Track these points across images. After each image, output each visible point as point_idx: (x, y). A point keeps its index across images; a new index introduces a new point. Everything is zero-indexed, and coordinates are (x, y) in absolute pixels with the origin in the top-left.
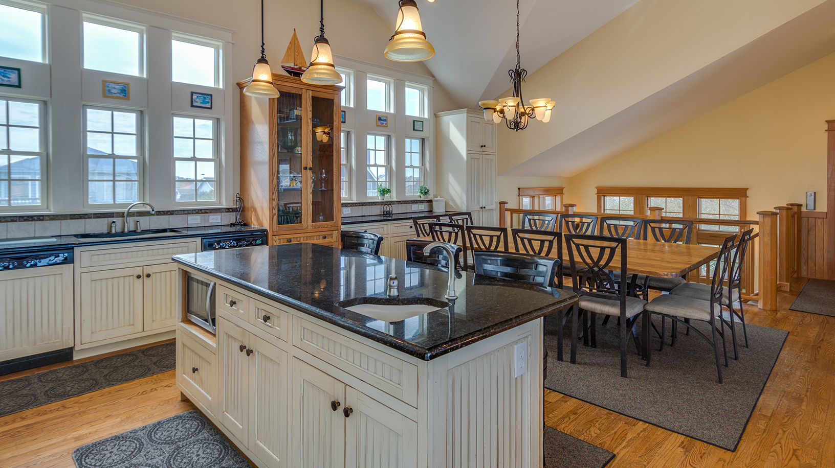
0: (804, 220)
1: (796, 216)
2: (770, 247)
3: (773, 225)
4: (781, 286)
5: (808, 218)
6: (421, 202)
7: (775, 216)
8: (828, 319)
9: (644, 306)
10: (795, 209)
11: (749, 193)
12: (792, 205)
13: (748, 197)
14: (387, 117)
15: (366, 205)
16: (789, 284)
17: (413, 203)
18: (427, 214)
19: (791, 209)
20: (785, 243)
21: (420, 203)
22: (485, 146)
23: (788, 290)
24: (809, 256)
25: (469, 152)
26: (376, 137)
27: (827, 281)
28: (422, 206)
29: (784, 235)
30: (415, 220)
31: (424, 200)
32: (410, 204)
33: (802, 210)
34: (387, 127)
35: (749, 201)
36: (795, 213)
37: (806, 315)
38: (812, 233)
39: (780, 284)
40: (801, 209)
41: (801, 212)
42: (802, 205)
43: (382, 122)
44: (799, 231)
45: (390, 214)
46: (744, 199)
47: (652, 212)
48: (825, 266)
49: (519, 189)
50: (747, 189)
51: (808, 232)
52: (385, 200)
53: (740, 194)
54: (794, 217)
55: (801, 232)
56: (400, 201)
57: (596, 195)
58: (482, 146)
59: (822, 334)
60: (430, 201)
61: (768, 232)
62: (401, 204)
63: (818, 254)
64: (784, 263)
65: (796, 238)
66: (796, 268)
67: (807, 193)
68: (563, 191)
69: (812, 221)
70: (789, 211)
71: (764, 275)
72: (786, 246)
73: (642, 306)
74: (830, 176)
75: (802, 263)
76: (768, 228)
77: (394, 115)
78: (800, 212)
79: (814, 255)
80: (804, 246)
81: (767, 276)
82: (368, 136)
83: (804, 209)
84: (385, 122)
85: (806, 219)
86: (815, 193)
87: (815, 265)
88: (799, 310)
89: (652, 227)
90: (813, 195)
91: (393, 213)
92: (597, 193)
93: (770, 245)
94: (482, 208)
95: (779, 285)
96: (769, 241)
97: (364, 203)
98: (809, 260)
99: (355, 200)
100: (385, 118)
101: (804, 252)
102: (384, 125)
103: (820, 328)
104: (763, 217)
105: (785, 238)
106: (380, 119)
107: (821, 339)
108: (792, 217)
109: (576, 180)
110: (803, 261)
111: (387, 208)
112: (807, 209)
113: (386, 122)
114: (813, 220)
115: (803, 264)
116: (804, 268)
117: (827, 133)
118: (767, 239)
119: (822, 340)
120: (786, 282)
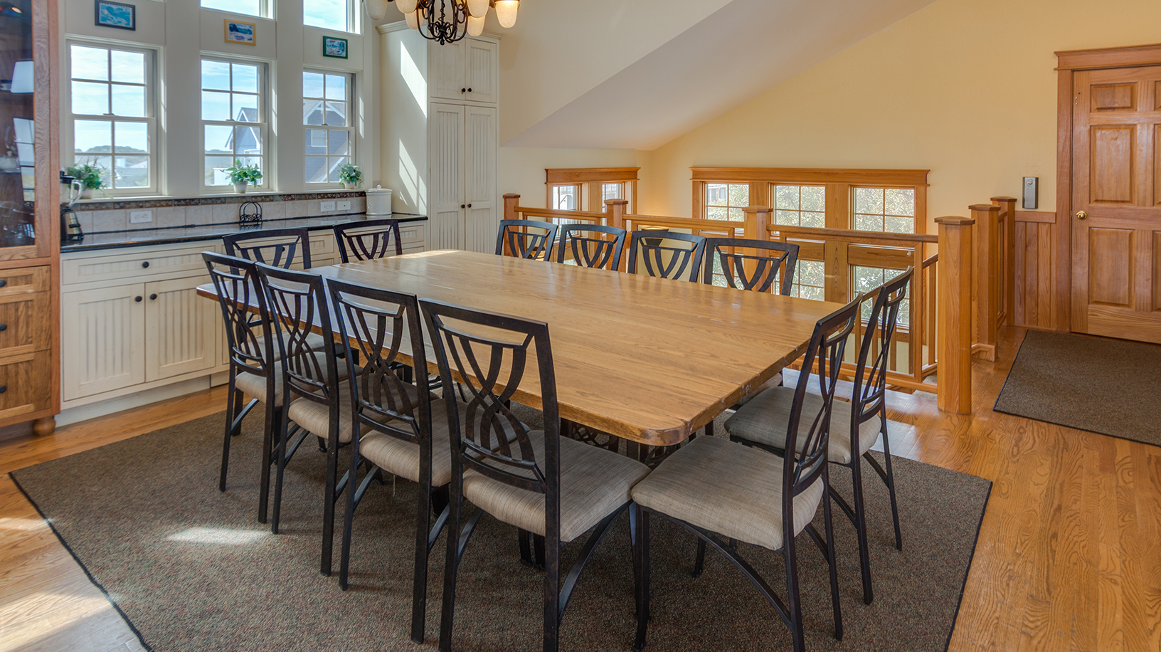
0: (1019, 227)
1: (1006, 219)
2: (958, 287)
3: (966, 244)
4: (979, 352)
5: (1026, 222)
6: (344, 195)
7: (968, 227)
8: (1066, 437)
9: (631, 488)
10: (1006, 206)
11: (931, 178)
12: (1000, 200)
13: (930, 185)
14: (252, 26)
15: (197, 204)
16: (993, 347)
17: (323, 198)
18: (357, 219)
19: (998, 209)
20: (987, 271)
21: (342, 197)
22: (470, 90)
23: (993, 358)
24: (1028, 288)
25: (433, 99)
26: (234, 65)
27: (1056, 334)
28: (345, 203)
29: (986, 258)
30: (339, 230)
31: (351, 193)
32: (316, 201)
33: (1016, 209)
34: (254, 45)
35: (931, 191)
36: (1005, 214)
37: (1024, 425)
38: (1032, 249)
39: (979, 347)
40: (1013, 207)
41: (1014, 211)
42: (1015, 200)
43: (240, 34)
44: (1012, 245)
45: (258, 221)
46: (922, 188)
47: (750, 216)
48: (1053, 308)
49: (547, 170)
50: (928, 171)
51: (1026, 247)
52: (247, 193)
53: (915, 179)
54: (1003, 221)
55: (1014, 246)
56: (290, 195)
57: (691, 181)
58: (464, 90)
59: (1058, 486)
60: (363, 194)
61: (955, 258)
62: (293, 199)
63: (1043, 286)
64: (986, 310)
65: (1006, 258)
66: (1005, 310)
67: (1024, 178)
68: (636, 175)
69: (1032, 228)
70: (995, 213)
71: (947, 343)
72: (989, 278)
73: (626, 488)
74: (1061, 149)
75: (1016, 301)
76: (955, 251)
77: (275, 24)
78: (1012, 211)
79: (1035, 288)
80: (1019, 272)
81: (953, 346)
82: (203, 62)
83: (1019, 207)
84: (247, 36)
85: (1023, 224)
86: (1037, 179)
87: (1037, 305)
88: (1010, 411)
89: (722, 256)
90: (1034, 182)
91: (263, 219)
92: (693, 178)
93: (958, 284)
94: (463, 206)
95: (978, 350)
96: (957, 277)
97: (193, 200)
98: (1027, 296)
99: (165, 194)
100: (247, 28)
101: (1018, 282)
102: (246, 41)
103: (1052, 465)
104: (946, 228)
105: (987, 262)
106: (233, 28)
107: (1055, 506)
108: (999, 221)
109: (660, 154)
110: (1017, 297)
111: (250, 210)
112: (1023, 207)
113: (251, 36)
114: (1034, 226)
115: (1017, 304)
116: (1019, 309)
118: (954, 272)
119: (1059, 508)
120: (989, 344)
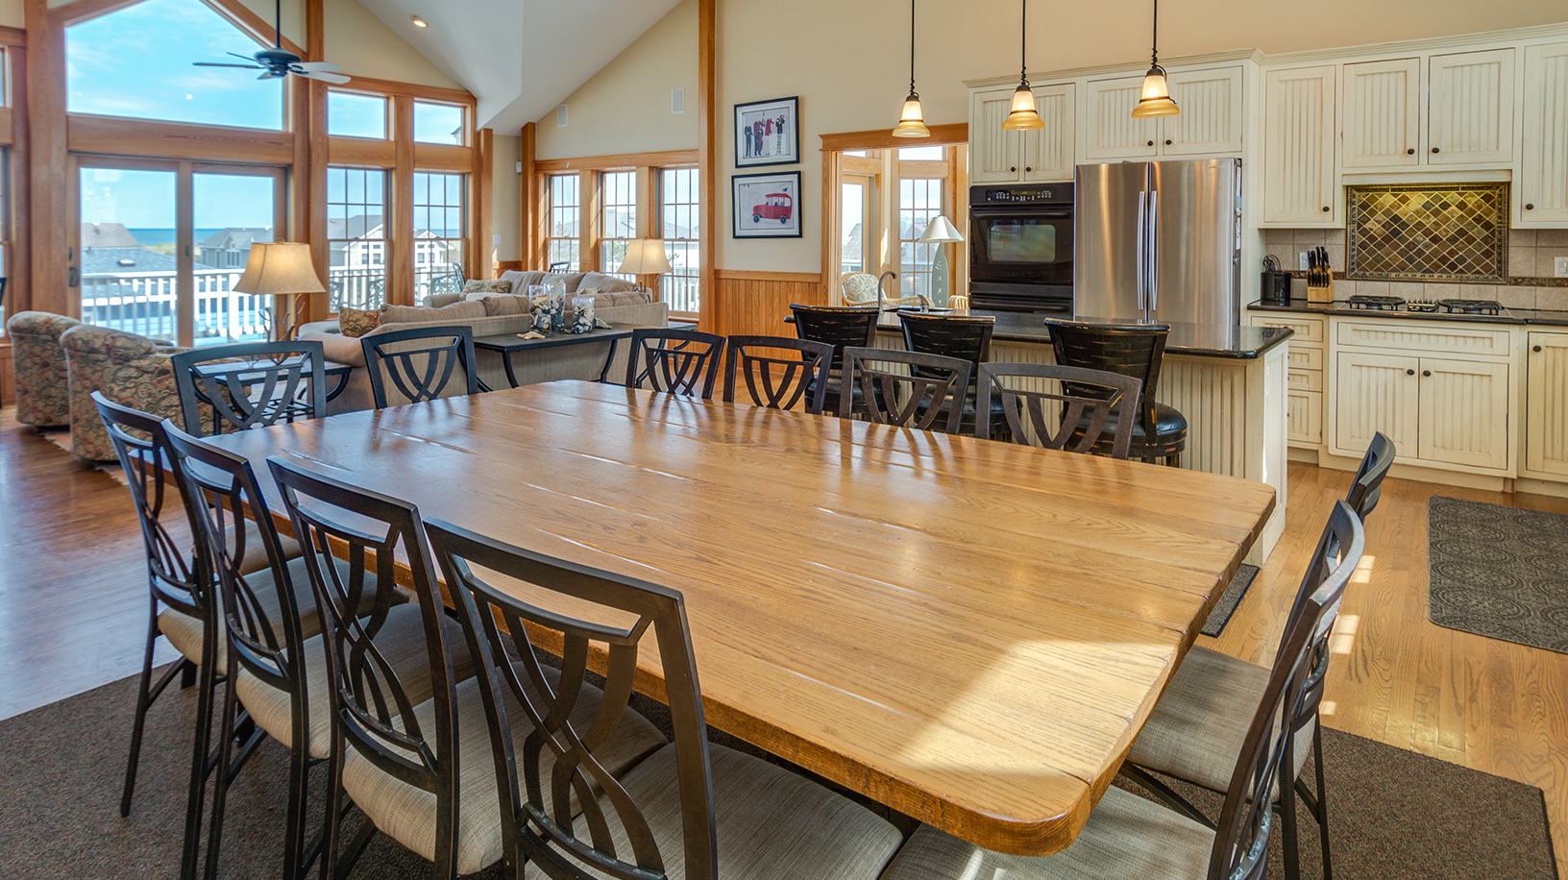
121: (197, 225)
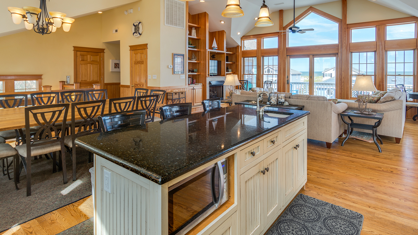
11: (43, 77)
12: (62, 82)
13: (42, 79)
46: (40, 80)
50: (42, 75)
53: (38, 77)
90: (69, 77)
112: (67, 83)
117: (73, 51)
121: (315, 71)
